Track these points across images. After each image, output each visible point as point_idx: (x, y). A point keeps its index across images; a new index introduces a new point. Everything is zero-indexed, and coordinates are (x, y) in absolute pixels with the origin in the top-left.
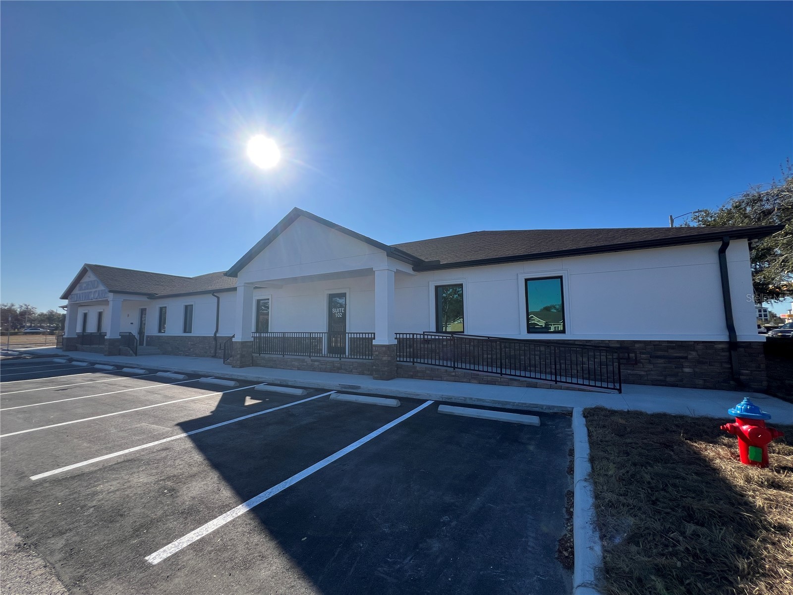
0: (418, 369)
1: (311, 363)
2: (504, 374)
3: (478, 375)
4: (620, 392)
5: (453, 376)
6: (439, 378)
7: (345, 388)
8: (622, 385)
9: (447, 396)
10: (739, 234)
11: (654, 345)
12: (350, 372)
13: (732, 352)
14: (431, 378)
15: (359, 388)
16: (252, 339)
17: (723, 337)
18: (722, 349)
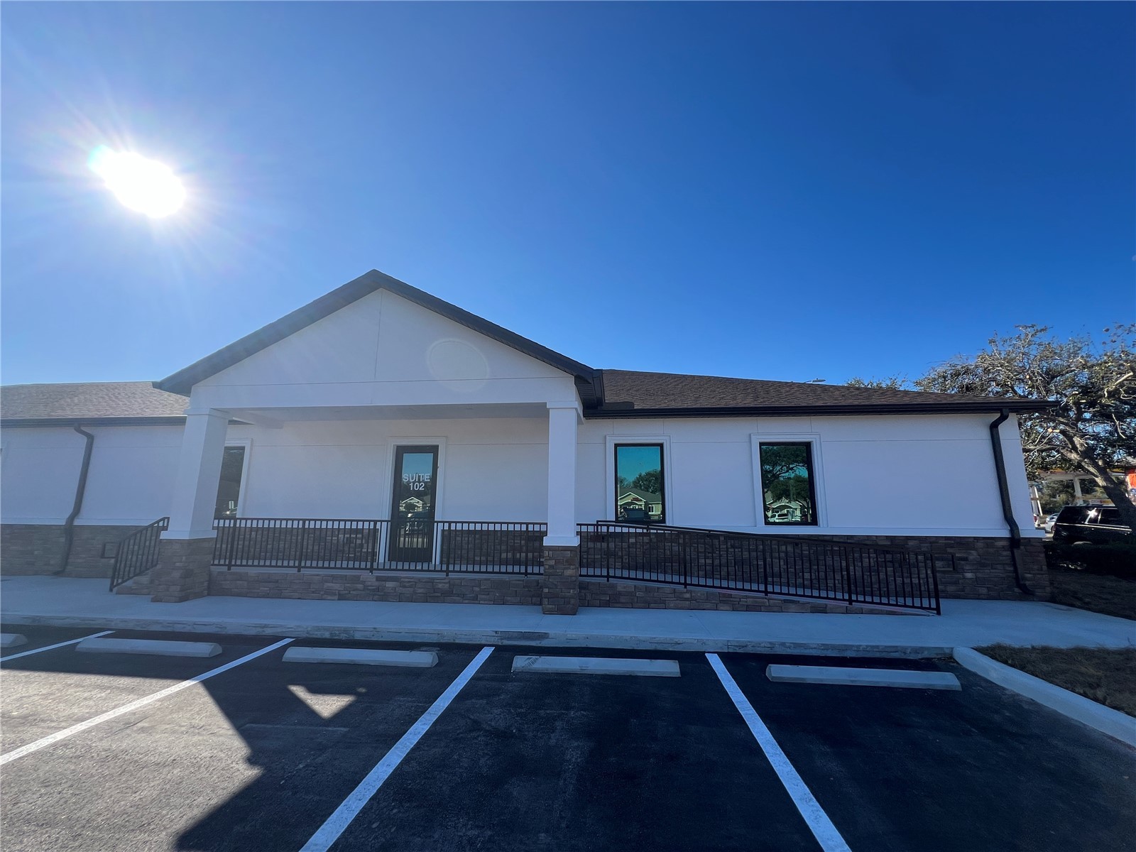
0: (619, 589)
1: (377, 584)
2: (770, 593)
3: (730, 596)
4: (939, 613)
5: (686, 599)
6: (661, 604)
7: (509, 639)
8: (941, 601)
9: (738, 642)
10: (1023, 407)
11: (931, 543)
12: (475, 600)
13: (1015, 551)
14: (647, 605)
15: (544, 636)
16: (214, 534)
17: (1004, 533)
18: (1003, 547)
